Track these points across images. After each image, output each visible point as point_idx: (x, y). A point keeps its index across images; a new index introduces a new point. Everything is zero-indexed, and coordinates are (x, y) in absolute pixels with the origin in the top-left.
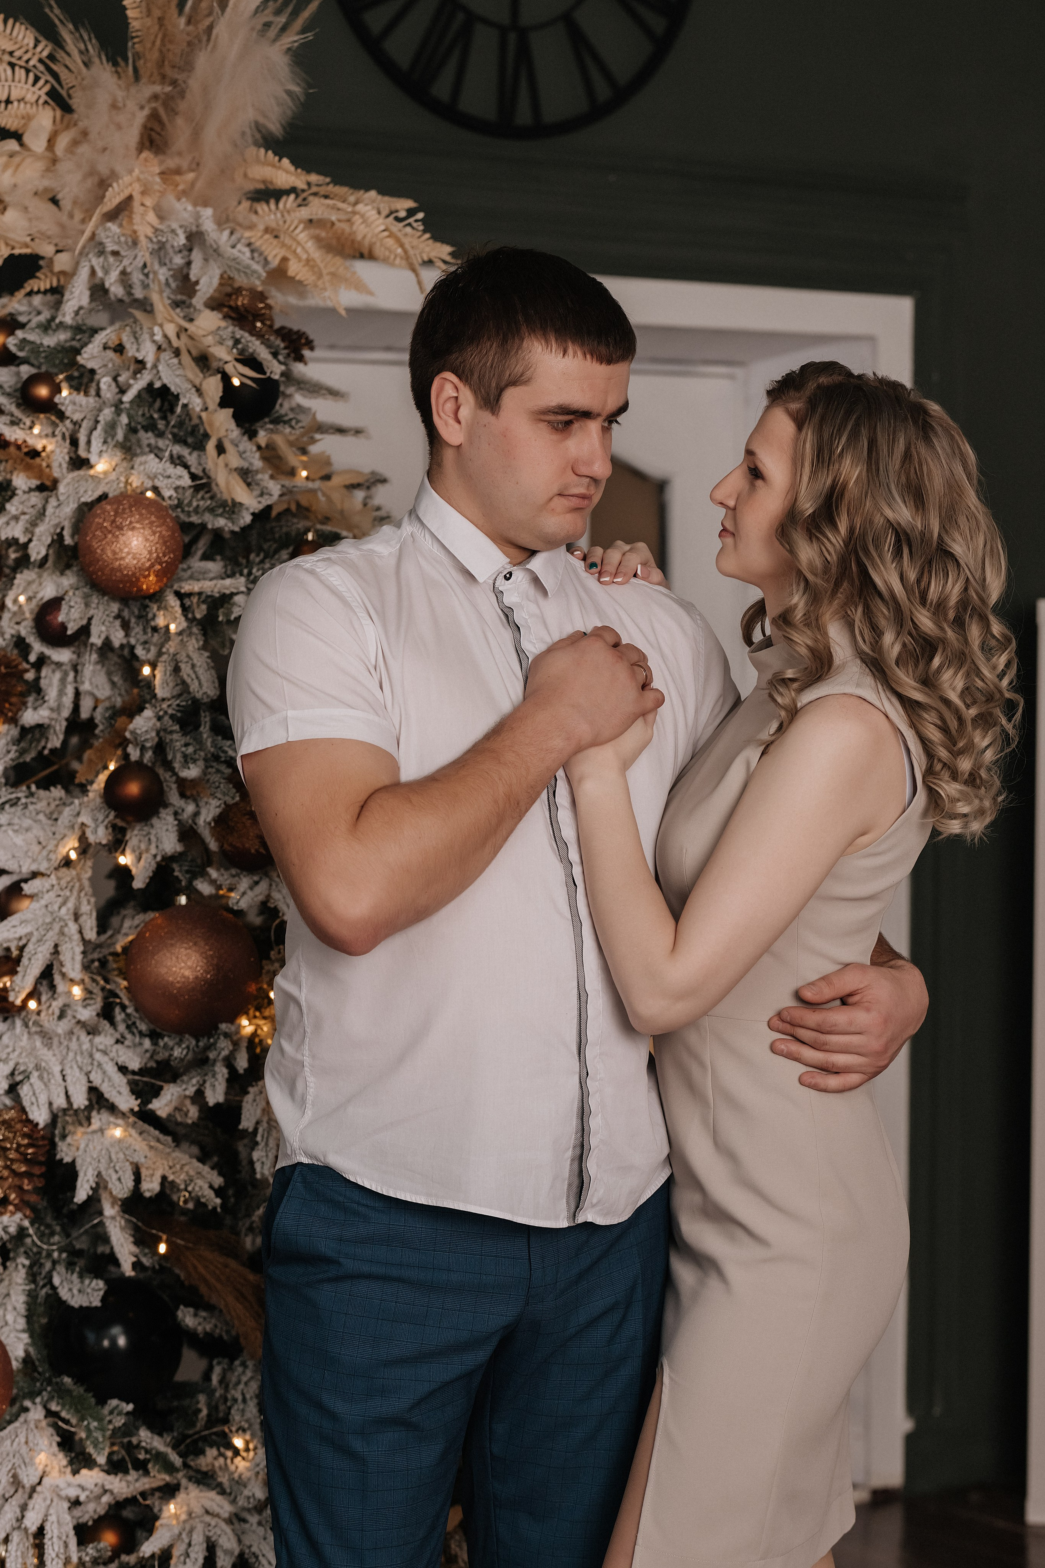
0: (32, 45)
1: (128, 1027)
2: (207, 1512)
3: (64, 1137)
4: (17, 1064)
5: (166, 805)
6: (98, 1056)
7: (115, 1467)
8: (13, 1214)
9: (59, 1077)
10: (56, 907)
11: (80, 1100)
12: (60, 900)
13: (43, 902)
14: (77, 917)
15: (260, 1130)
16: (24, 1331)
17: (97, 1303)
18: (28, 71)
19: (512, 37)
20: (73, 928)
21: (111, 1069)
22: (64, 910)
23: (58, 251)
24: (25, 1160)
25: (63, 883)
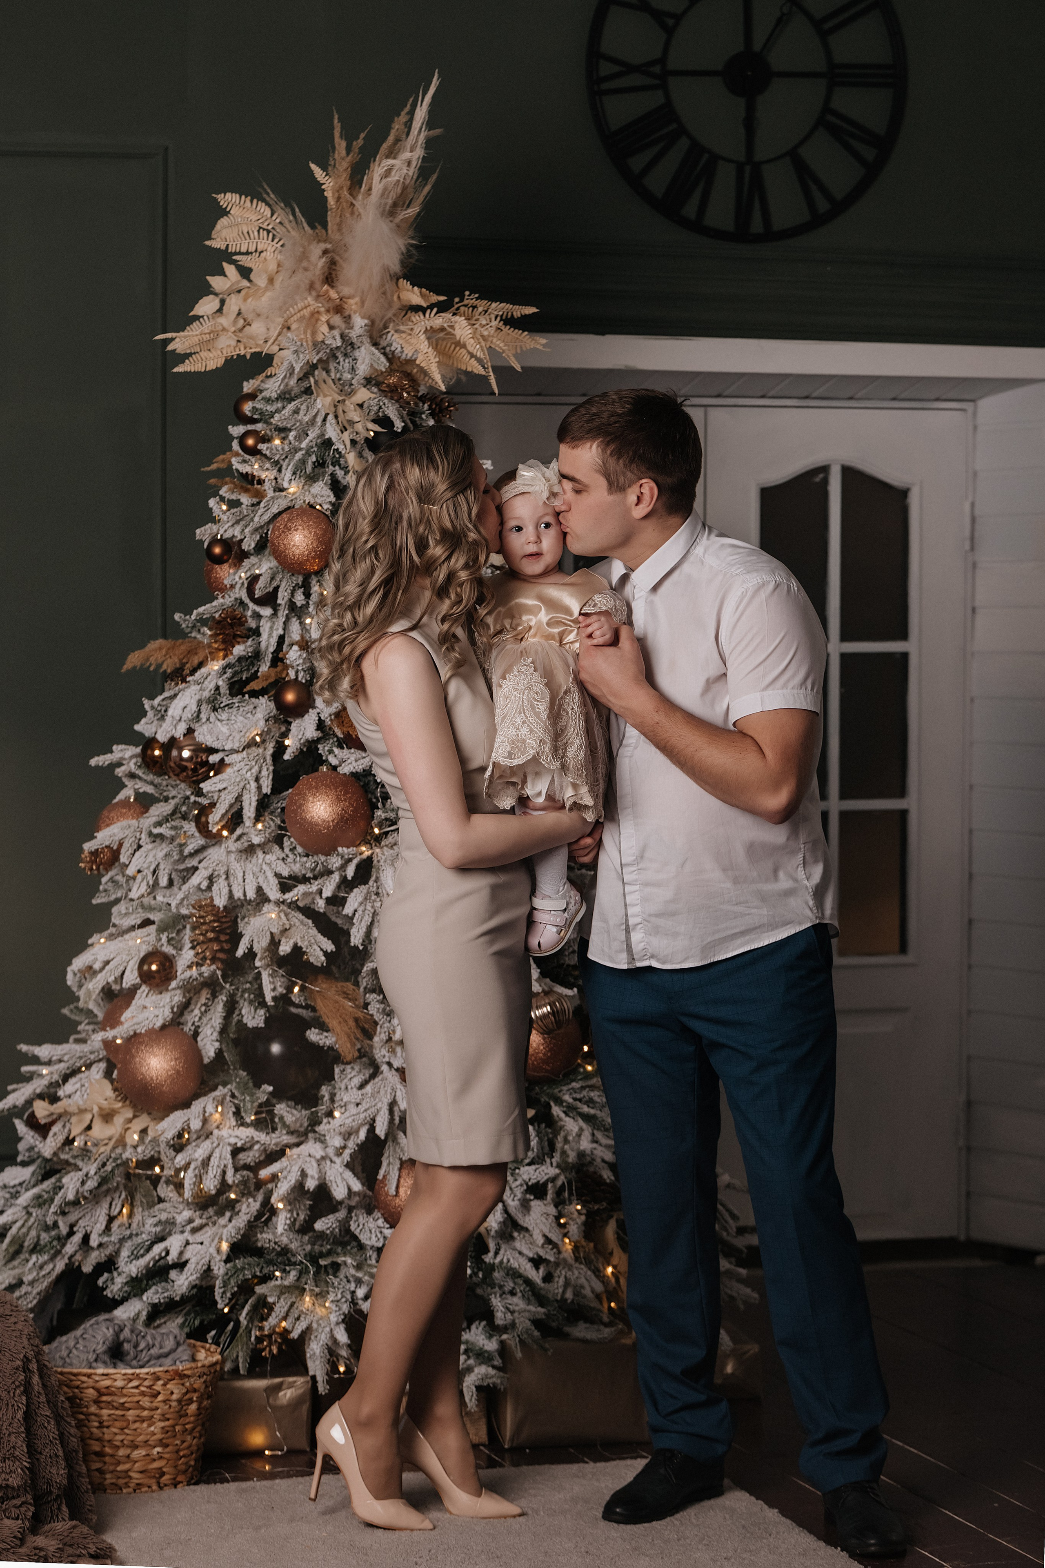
0: (269, 215)
1: (291, 850)
2: (310, 1155)
3: (243, 918)
4: (214, 870)
5: (314, 707)
6: (264, 867)
7: (258, 1125)
8: (209, 966)
9: (240, 879)
10: (244, 772)
11: (251, 894)
12: (248, 767)
13: (236, 769)
14: (257, 779)
15: (357, 915)
16: (217, 1040)
17: (262, 1025)
18: (268, 232)
19: (748, 168)
20: (253, 785)
21: (270, 875)
22: (249, 773)
23: (281, 349)
24: (213, 930)
25: (251, 757)
